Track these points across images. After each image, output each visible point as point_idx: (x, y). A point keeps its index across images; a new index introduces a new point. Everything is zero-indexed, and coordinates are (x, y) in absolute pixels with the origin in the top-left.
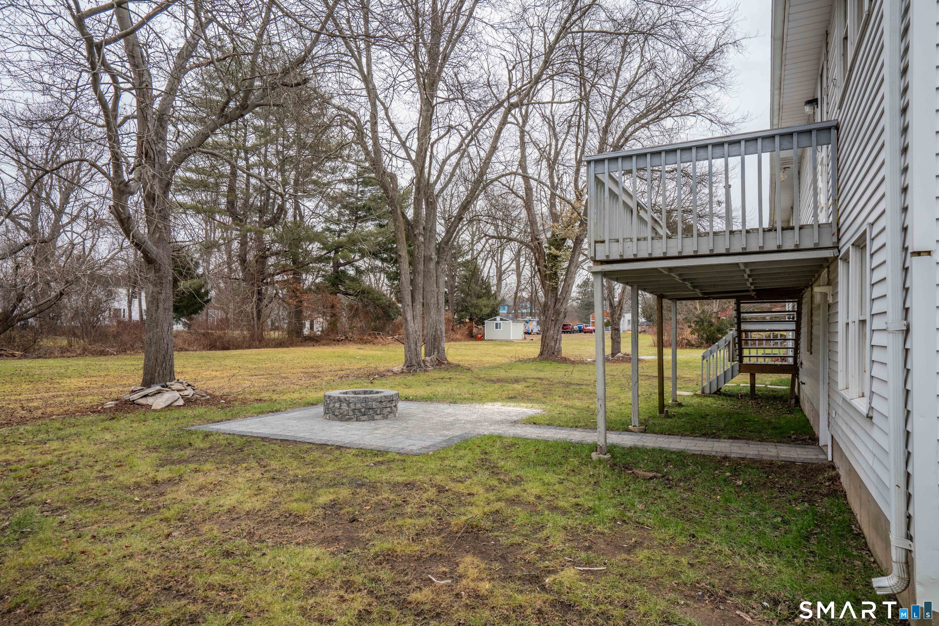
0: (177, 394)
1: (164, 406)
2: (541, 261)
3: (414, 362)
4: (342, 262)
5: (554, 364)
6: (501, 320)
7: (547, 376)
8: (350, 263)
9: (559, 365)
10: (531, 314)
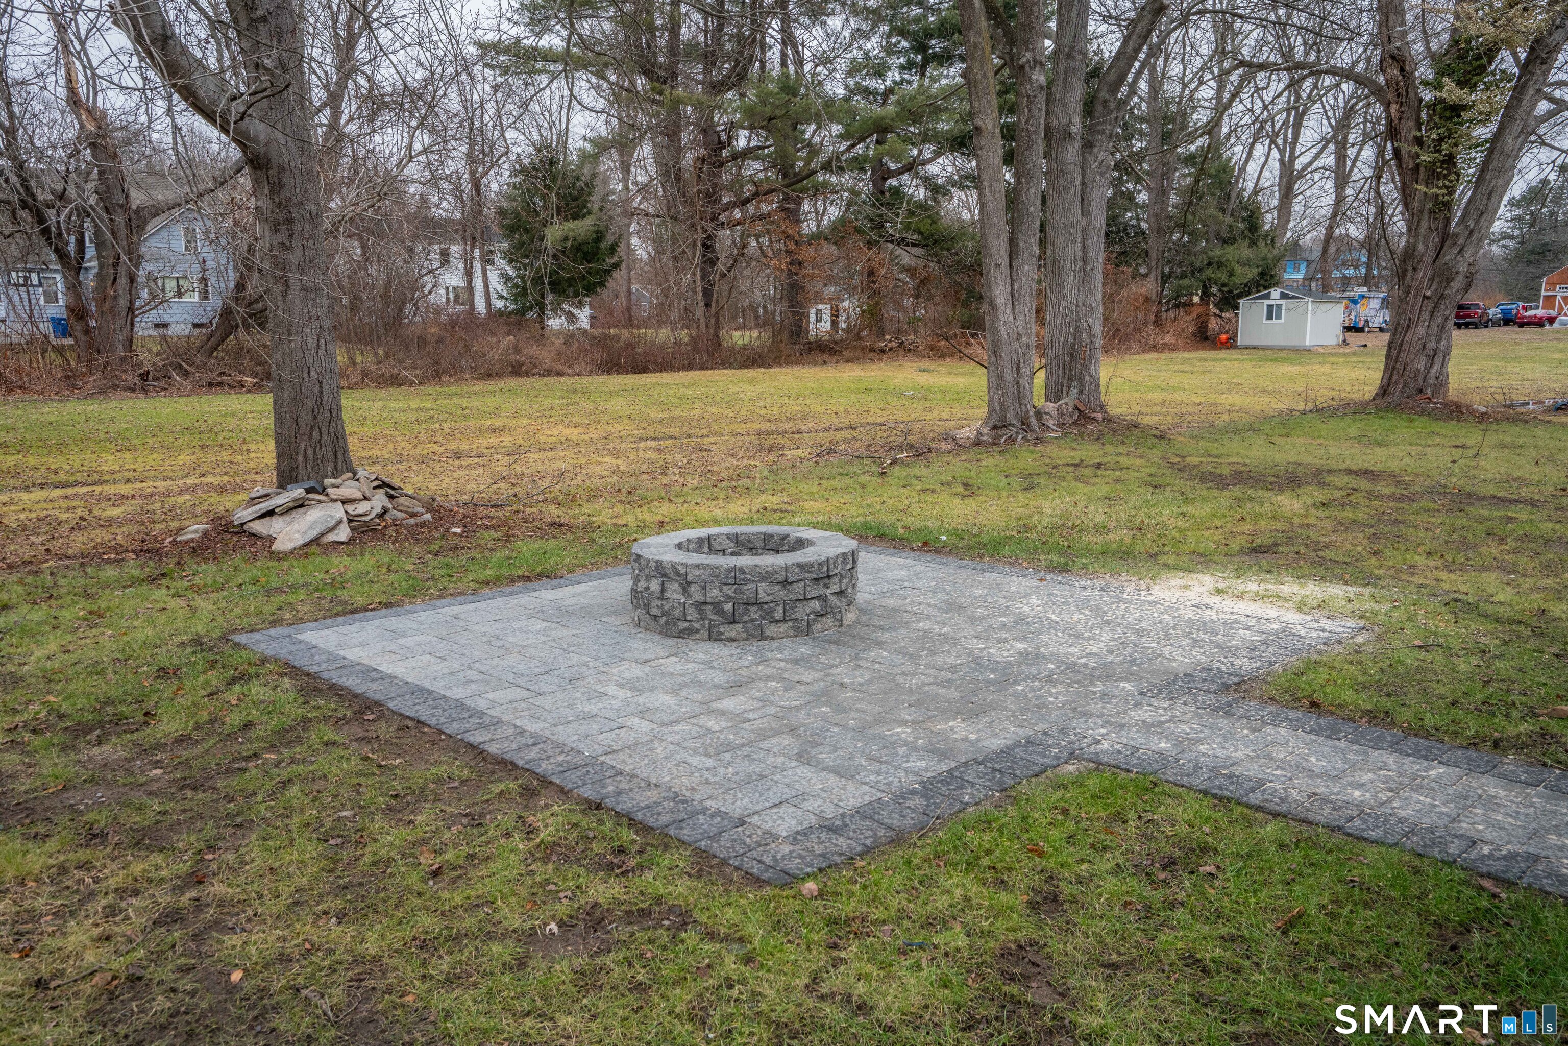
0: (338, 512)
1: (302, 542)
2: (1408, 129)
3: (1011, 417)
4: (893, 166)
5: (1421, 423)
6: (1284, 296)
7: (1394, 465)
8: (910, 167)
9: (1437, 427)
10: (1367, 281)
